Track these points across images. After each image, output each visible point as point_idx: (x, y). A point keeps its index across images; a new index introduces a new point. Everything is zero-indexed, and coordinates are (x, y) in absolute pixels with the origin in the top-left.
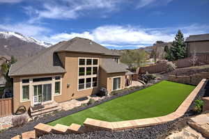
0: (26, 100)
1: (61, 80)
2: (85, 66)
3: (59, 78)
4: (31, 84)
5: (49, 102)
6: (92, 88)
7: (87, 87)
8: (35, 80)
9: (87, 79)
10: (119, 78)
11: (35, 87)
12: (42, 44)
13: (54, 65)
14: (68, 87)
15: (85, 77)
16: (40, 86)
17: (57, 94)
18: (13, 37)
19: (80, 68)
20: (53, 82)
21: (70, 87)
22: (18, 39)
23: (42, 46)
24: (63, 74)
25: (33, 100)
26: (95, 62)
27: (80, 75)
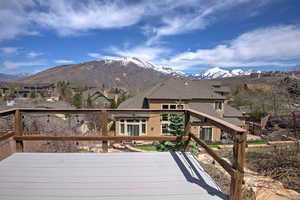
1: (146, 123)
3: (145, 121)
4: (126, 123)
8: (128, 121)
10: (211, 129)
11: (128, 125)
12: (161, 70)
14: (152, 129)
15: (169, 123)
16: (131, 125)
17: (144, 134)
18: (131, 64)
20: (140, 123)
21: (154, 129)
22: (136, 65)
23: (160, 72)
24: (148, 118)
25: (127, 134)
27: (163, 120)
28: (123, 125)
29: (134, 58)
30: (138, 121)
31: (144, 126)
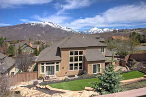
0: (43, 73)
1: (59, 64)
2: (74, 56)
3: (58, 63)
4: (45, 65)
5: (53, 75)
6: (78, 70)
7: (75, 69)
8: (47, 64)
9: (75, 64)
10: (99, 65)
11: (47, 67)
12: (65, 29)
13: (57, 55)
14: (63, 68)
15: (74, 63)
16: (49, 67)
17: (57, 72)
19: (70, 57)
20: (55, 65)
21: (64, 68)
24: (60, 61)
25: (46, 74)
26: (81, 53)
27: (70, 61)
28: (43, 67)
29: (49, 22)
30: (54, 63)
31: (57, 66)
